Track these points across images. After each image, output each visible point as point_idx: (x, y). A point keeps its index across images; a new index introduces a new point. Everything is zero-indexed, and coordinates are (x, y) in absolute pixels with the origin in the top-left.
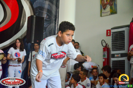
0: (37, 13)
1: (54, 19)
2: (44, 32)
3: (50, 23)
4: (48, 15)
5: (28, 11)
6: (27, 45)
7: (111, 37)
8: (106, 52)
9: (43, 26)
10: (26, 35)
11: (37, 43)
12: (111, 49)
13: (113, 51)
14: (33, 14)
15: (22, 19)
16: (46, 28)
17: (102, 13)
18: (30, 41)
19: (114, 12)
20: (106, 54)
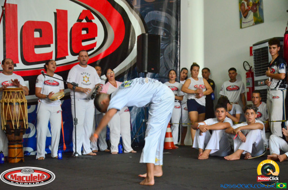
0: (150, 30)
1: (174, 36)
2: (162, 55)
3: (169, 43)
4: (165, 32)
5: (137, 28)
8: (251, 78)
9: (160, 47)
10: (136, 61)
11: (153, 72)
15: (130, 39)
16: (164, 49)
17: (242, 24)
18: (142, 70)
19: (259, 21)
20: (250, 81)
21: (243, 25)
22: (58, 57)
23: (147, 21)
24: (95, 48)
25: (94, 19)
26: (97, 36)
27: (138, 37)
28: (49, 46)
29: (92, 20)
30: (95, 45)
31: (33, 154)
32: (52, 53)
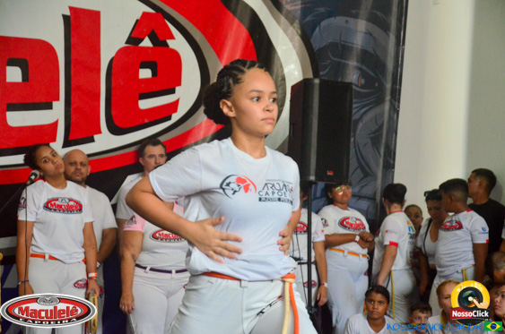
24: (176, 117)
25: (172, 37)
26: (179, 84)
27: (293, 87)
28: (49, 107)
29: (169, 42)
30: (174, 106)
32: (56, 124)
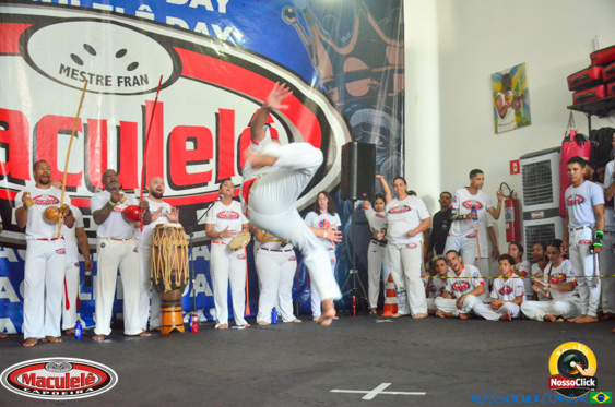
0: (358, 136)
3: (388, 156)
4: (381, 139)
6: (343, 204)
7: (521, 175)
8: (512, 208)
9: (375, 161)
10: (339, 181)
11: (364, 199)
12: (522, 202)
13: (527, 205)
14: (350, 140)
16: (380, 166)
17: (498, 126)
18: (347, 195)
19: (523, 122)
20: (512, 213)
21: (499, 129)
22: (220, 178)
23: (353, 123)
25: (273, 121)
27: (342, 147)
28: (207, 162)
29: (271, 124)
31: (186, 320)
32: (210, 172)
